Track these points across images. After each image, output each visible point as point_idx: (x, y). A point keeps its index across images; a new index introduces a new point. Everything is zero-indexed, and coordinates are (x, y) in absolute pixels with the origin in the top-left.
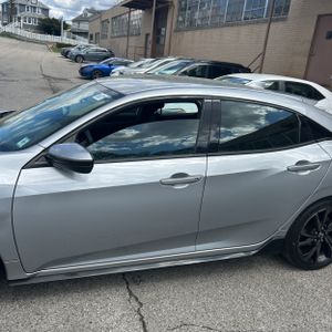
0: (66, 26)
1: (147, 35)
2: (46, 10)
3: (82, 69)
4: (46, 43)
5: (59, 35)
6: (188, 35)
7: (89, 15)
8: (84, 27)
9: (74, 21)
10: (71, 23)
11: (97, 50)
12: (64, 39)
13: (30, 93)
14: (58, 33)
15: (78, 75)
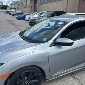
0: (8, 7)
1: (32, 7)
2: (2, 3)
3: (17, 17)
4: (4, 12)
5: (7, 9)
6: (44, 5)
7: (14, 3)
8: (13, 6)
9: (10, 5)
10: (9, 6)
11: (19, 12)
12: (8, 10)
13: (7, 25)
14: (6, 9)
15: (16, 19)
